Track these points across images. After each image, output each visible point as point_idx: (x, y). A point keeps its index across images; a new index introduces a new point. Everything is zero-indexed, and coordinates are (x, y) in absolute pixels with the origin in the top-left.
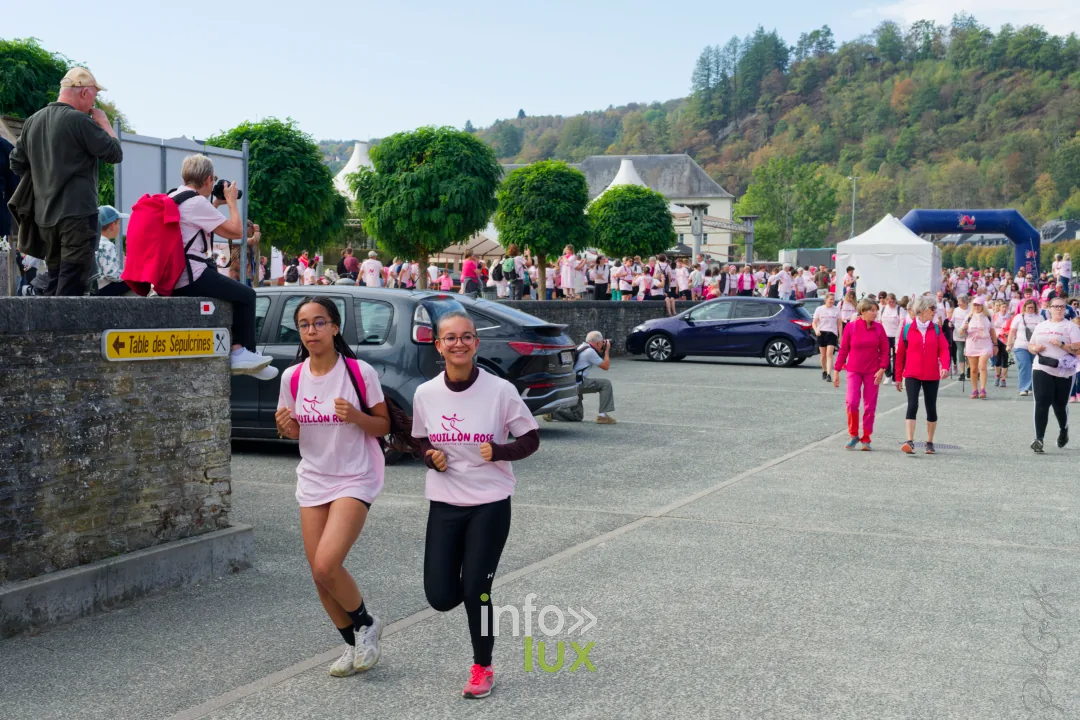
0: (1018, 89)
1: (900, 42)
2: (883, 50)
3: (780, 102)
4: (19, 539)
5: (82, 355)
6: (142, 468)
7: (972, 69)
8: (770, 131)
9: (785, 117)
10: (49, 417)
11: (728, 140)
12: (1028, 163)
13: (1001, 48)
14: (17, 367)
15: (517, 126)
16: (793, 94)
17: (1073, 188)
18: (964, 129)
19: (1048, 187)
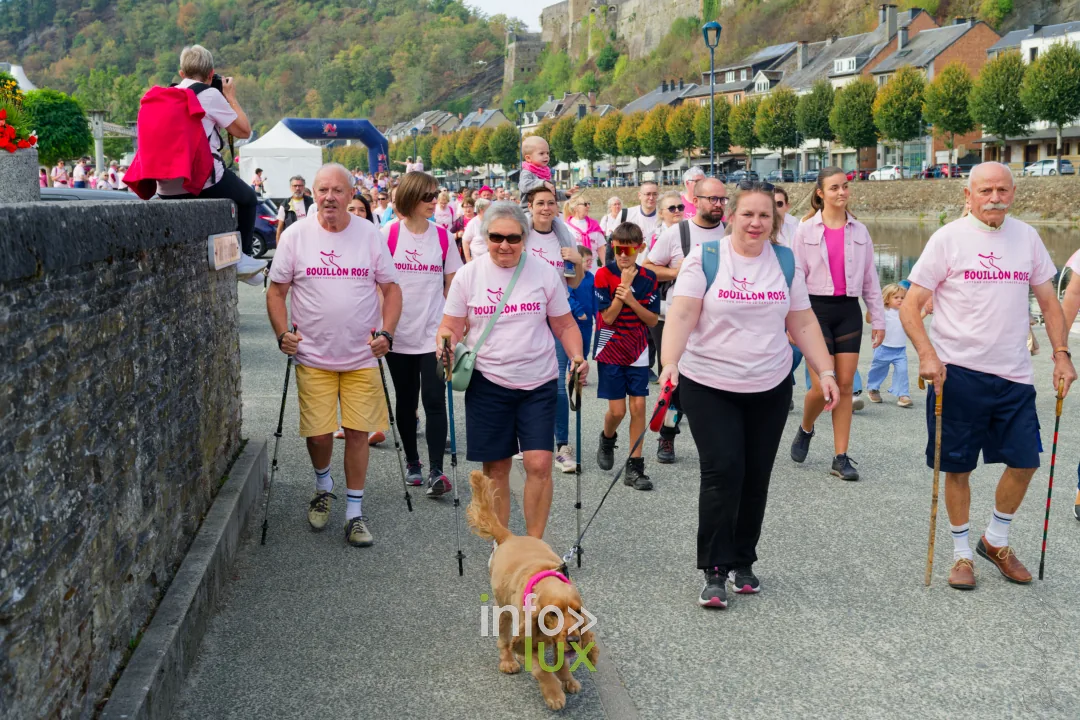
3: (75, 17)
8: (69, 44)
9: (81, 32)
11: (28, 51)
12: (298, 81)
16: (87, 11)
17: (336, 103)
18: (240, 49)
19: (316, 101)
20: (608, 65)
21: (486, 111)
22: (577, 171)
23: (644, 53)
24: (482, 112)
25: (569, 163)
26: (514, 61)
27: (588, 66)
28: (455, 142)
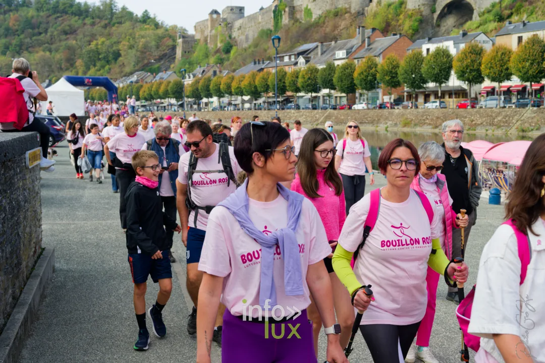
7: (45, 13)
12: (72, 55)
13: (57, 5)
17: (91, 66)
18: (43, 39)
19: (81, 66)
20: (228, 51)
21: (167, 72)
22: (212, 102)
23: (245, 45)
24: (165, 73)
25: (208, 98)
26: (181, 48)
27: (217, 51)
28: (152, 87)
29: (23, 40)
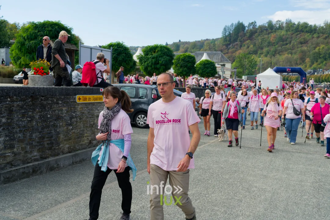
0: (302, 37)
1: (273, 25)
2: (269, 27)
3: (243, 39)
4: (54, 147)
5: (71, 101)
6: (85, 129)
7: (291, 32)
8: (241, 46)
9: (244, 43)
10: (62, 116)
11: (230, 48)
12: (304, 56)
13: (298, 27)
14: (54, 104)
15: (179, 44)
16: (247, 37)
17: (315, 62)
18: (288, 47)
19: (309, 62)
29: (277, 48)
